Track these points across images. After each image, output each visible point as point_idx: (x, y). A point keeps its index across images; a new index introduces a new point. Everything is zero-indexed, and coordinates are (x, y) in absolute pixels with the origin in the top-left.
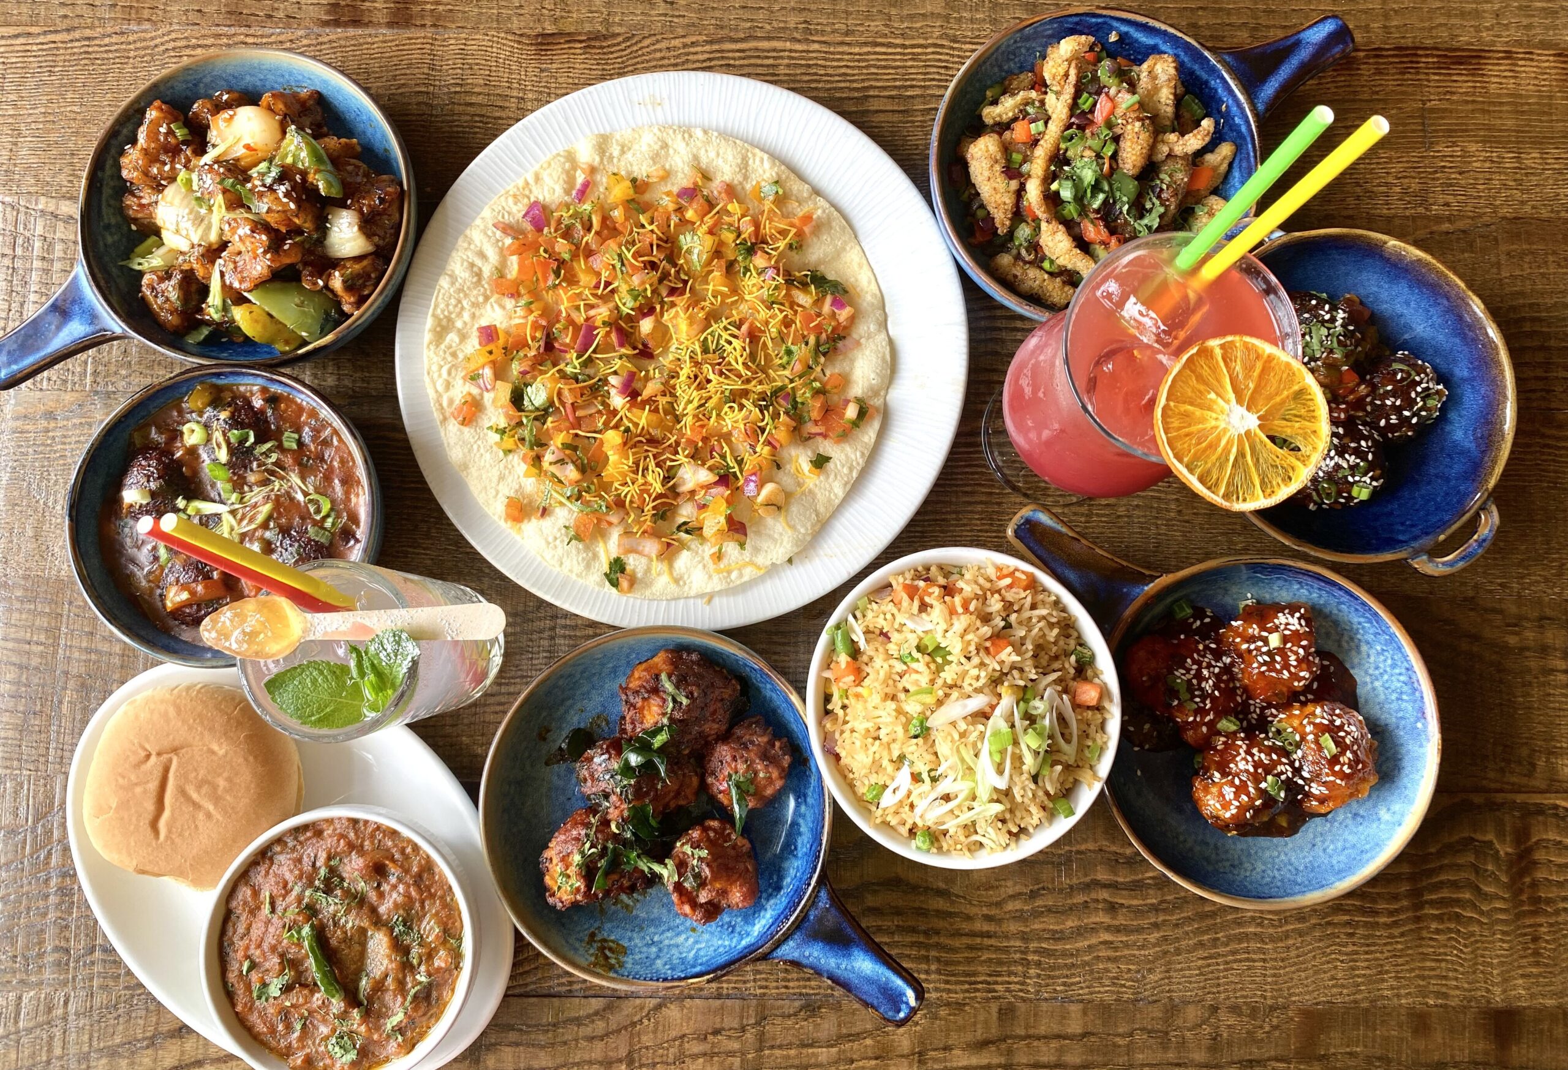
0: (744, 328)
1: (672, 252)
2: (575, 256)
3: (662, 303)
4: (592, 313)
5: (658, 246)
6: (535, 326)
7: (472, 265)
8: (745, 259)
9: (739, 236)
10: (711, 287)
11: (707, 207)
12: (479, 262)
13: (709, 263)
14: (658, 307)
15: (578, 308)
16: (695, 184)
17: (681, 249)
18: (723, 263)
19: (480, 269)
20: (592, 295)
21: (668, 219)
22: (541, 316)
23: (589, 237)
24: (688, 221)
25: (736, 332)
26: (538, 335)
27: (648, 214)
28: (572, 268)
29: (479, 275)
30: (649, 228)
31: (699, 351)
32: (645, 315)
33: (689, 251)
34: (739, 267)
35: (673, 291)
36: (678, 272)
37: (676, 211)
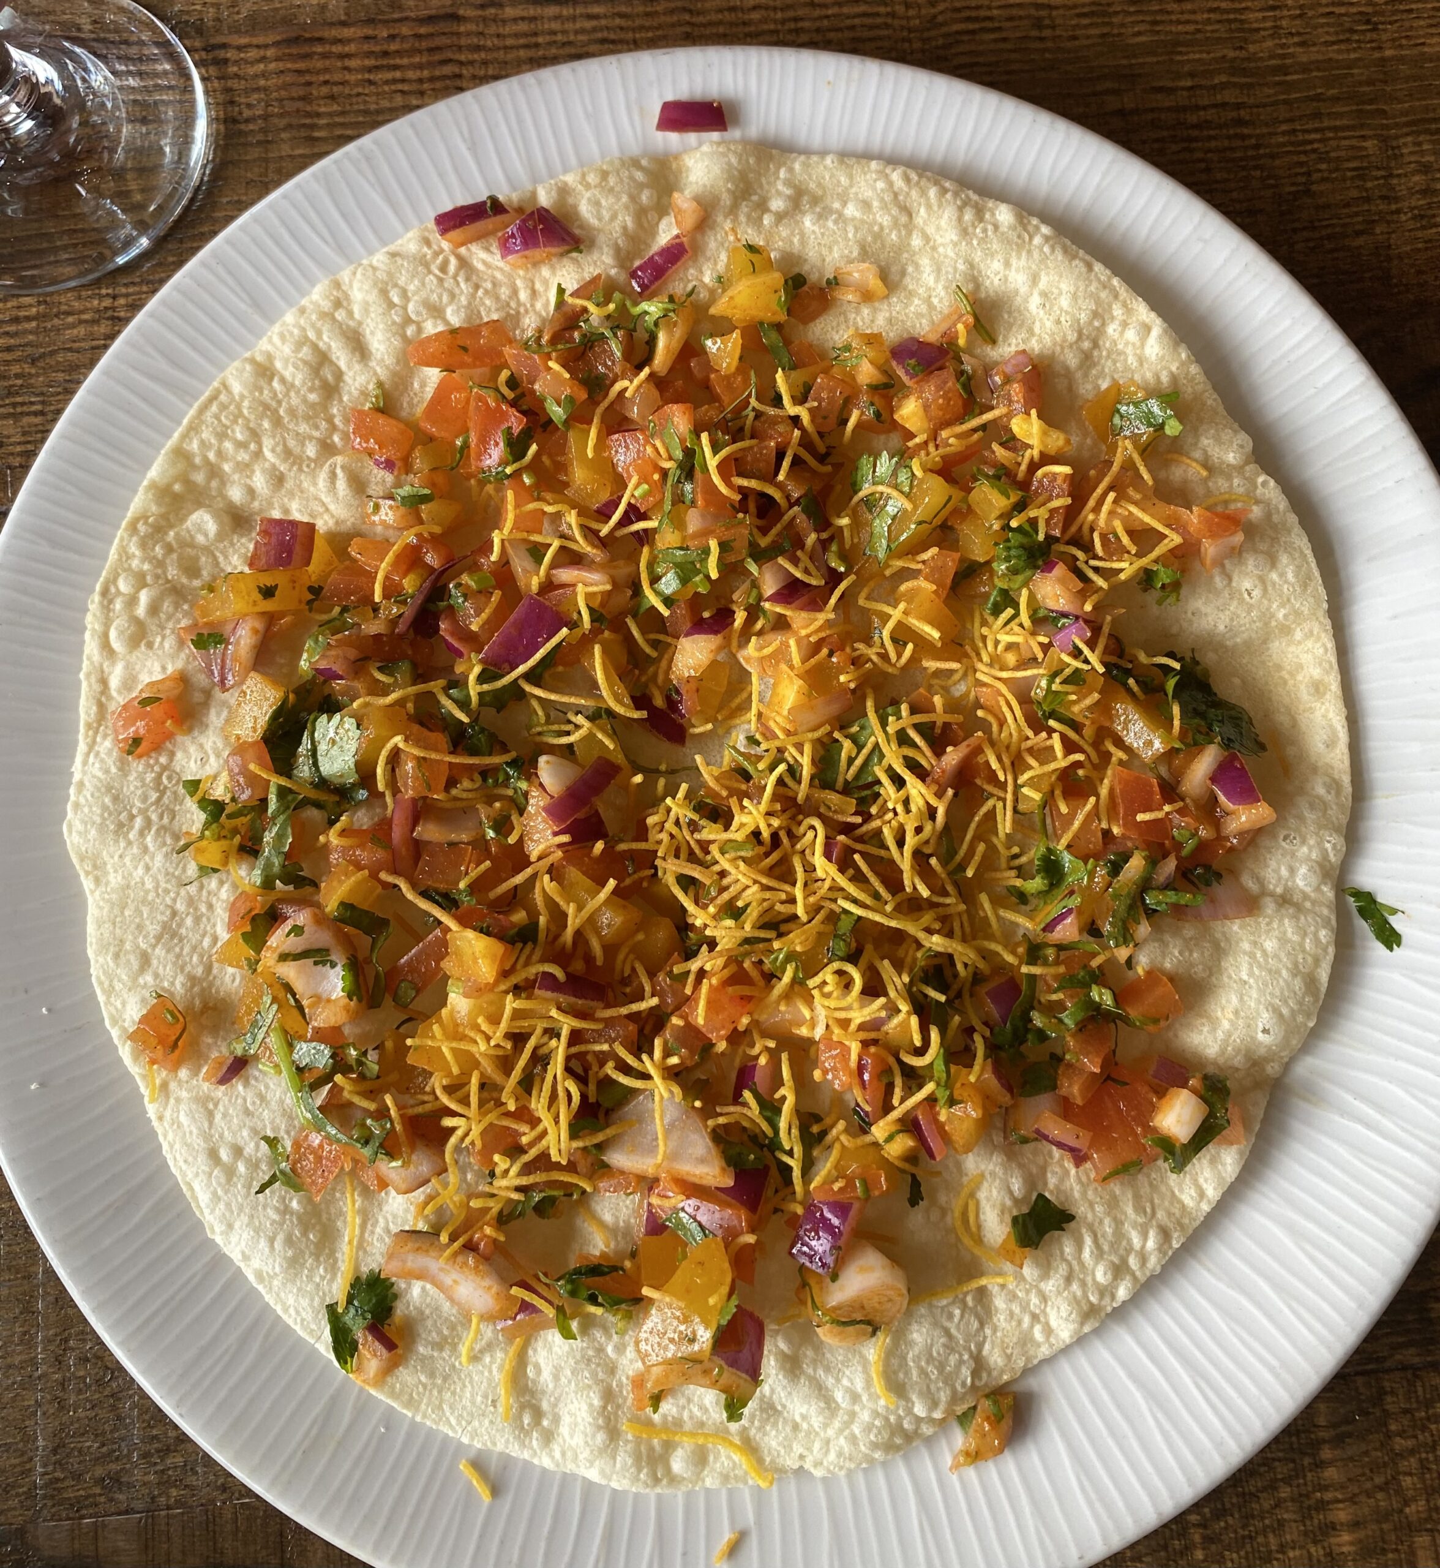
0: (953, 756)
1: (827, 489)
2: (579, 416)
3: (754, 612)
4: (565, 575)
5: (797, 461)
6: (411, 558)
7: (323, 358)
8: (1014, 571)
9: (1020, 507)
10: (896, 614)
11: (957, 404)
12: (341, 356)
13: (914, 548)
14: (740, 617)
15: (537, 552)
16: (950, 339)
17: (855, 488)
18: (951, 563)
19: (339, 375)
20: (584, 528)
21: (848, 403)
22: (435, 540)
23: (631, 386)
24: (895, 426)
25: (925, 757)
26: (409, 584)
27: (800, 376)
28: (562, 448)
29: (330, 390)
30: (792, 409)
31: (806, 772)
32: (700, 626)
33: (870, 503)
34: (990, 589)
35: (791, 591)
36: (824, 544)
37: (874, 388)
